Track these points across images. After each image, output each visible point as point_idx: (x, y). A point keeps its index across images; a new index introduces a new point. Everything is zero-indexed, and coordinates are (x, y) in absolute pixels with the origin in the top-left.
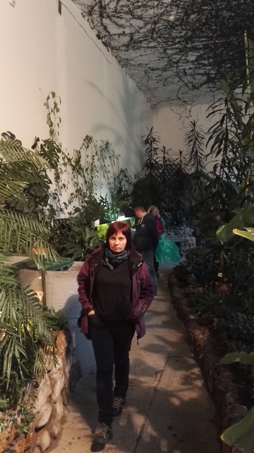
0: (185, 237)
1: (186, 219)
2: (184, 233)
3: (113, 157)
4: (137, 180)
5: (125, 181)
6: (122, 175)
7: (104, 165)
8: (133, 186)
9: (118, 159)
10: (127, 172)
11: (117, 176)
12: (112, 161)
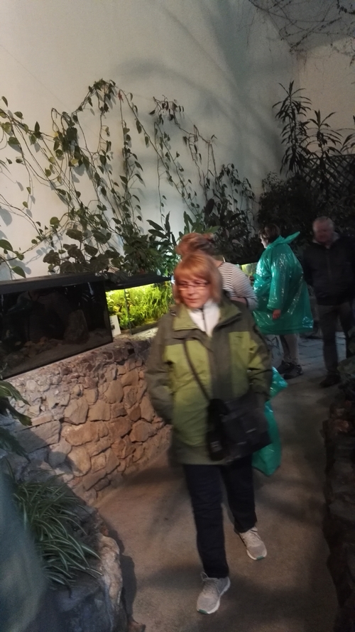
3: (192, 139)
4: (267, 189)
5: (234, 191)
6: (225, 180)
7: (167, 155)
8: (260, 203)
9: (210, 145)
10: (235, 172)
11: (208, 181)
12: (193, 147)
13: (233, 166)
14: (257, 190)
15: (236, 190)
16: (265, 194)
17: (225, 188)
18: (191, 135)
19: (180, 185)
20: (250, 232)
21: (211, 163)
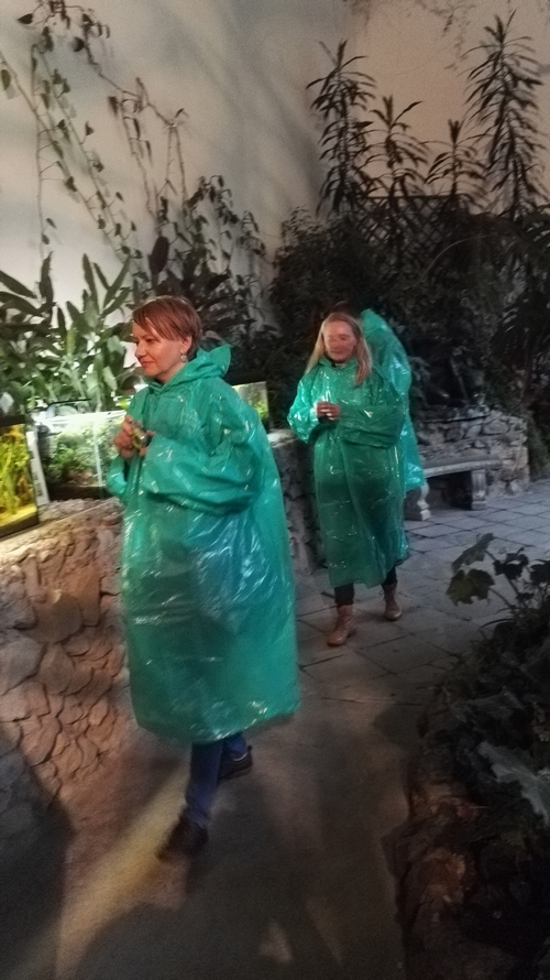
0: (487, 448)
1: (487, 378)
2: (481, 433)
3: (129, 105)
4: (291, 240)
5: (224, 235)
6: (204, 208)
7: (62, 125)
8: (274, 264)
9: (173, 130)
10: (225, 194)
11: (165, 202)
12: (130, 123)
13: (221, 181)
14: (271, 238)
15: (228, 234)
16: (287, 249)
17: (204, 225)
18: (127, 96)
19: (96, 203)
20: (253, 321)
21: (175, 167)
